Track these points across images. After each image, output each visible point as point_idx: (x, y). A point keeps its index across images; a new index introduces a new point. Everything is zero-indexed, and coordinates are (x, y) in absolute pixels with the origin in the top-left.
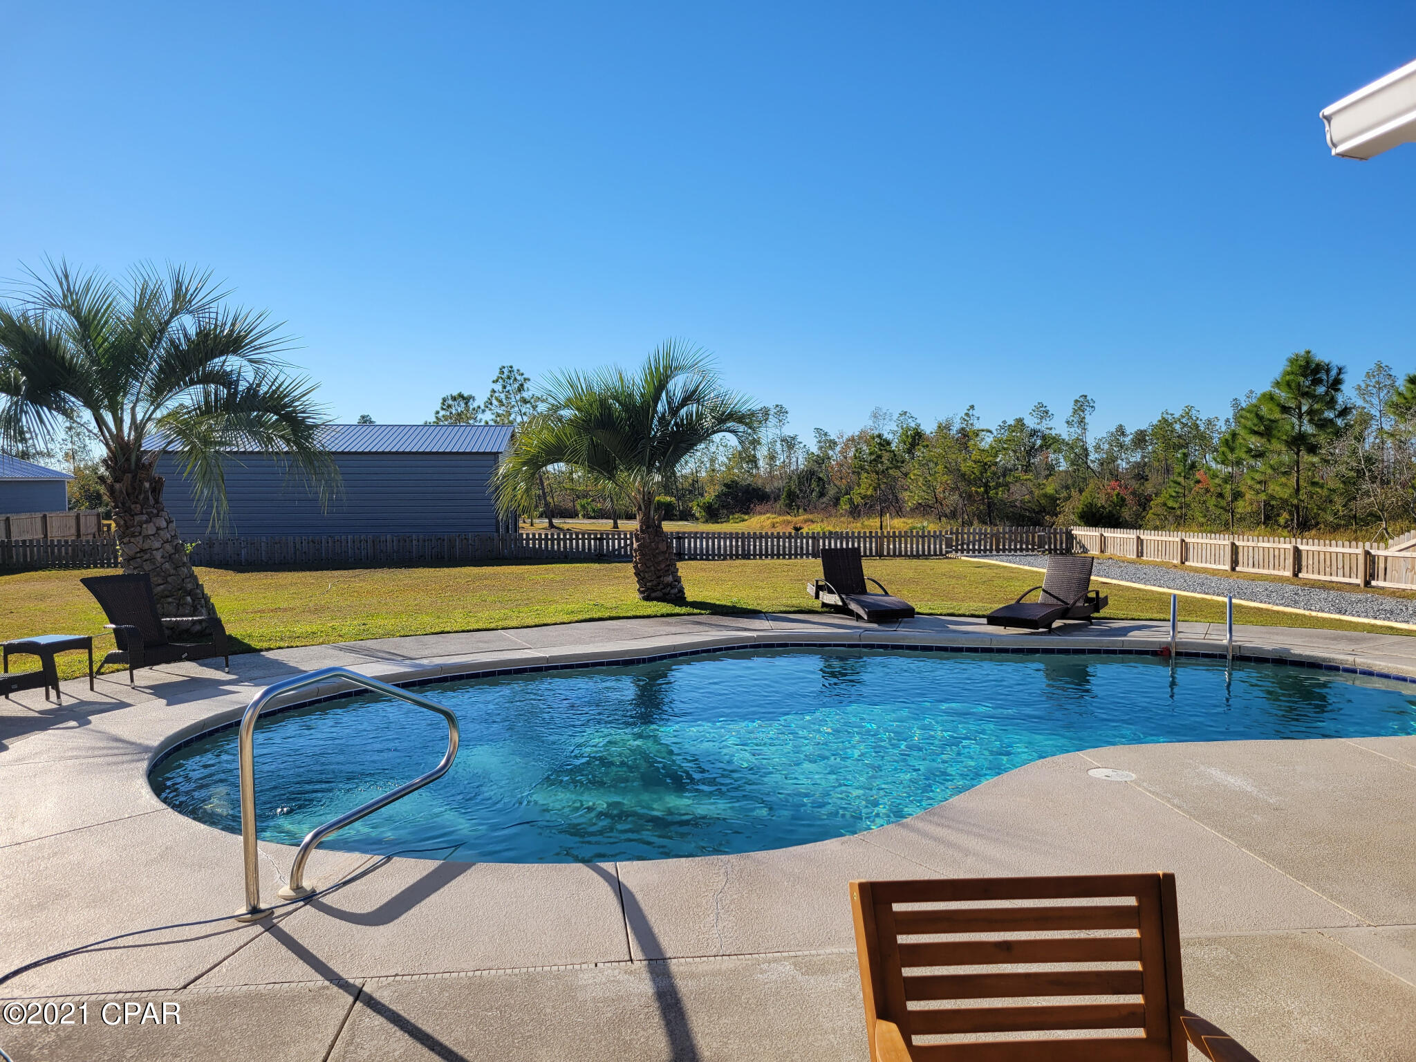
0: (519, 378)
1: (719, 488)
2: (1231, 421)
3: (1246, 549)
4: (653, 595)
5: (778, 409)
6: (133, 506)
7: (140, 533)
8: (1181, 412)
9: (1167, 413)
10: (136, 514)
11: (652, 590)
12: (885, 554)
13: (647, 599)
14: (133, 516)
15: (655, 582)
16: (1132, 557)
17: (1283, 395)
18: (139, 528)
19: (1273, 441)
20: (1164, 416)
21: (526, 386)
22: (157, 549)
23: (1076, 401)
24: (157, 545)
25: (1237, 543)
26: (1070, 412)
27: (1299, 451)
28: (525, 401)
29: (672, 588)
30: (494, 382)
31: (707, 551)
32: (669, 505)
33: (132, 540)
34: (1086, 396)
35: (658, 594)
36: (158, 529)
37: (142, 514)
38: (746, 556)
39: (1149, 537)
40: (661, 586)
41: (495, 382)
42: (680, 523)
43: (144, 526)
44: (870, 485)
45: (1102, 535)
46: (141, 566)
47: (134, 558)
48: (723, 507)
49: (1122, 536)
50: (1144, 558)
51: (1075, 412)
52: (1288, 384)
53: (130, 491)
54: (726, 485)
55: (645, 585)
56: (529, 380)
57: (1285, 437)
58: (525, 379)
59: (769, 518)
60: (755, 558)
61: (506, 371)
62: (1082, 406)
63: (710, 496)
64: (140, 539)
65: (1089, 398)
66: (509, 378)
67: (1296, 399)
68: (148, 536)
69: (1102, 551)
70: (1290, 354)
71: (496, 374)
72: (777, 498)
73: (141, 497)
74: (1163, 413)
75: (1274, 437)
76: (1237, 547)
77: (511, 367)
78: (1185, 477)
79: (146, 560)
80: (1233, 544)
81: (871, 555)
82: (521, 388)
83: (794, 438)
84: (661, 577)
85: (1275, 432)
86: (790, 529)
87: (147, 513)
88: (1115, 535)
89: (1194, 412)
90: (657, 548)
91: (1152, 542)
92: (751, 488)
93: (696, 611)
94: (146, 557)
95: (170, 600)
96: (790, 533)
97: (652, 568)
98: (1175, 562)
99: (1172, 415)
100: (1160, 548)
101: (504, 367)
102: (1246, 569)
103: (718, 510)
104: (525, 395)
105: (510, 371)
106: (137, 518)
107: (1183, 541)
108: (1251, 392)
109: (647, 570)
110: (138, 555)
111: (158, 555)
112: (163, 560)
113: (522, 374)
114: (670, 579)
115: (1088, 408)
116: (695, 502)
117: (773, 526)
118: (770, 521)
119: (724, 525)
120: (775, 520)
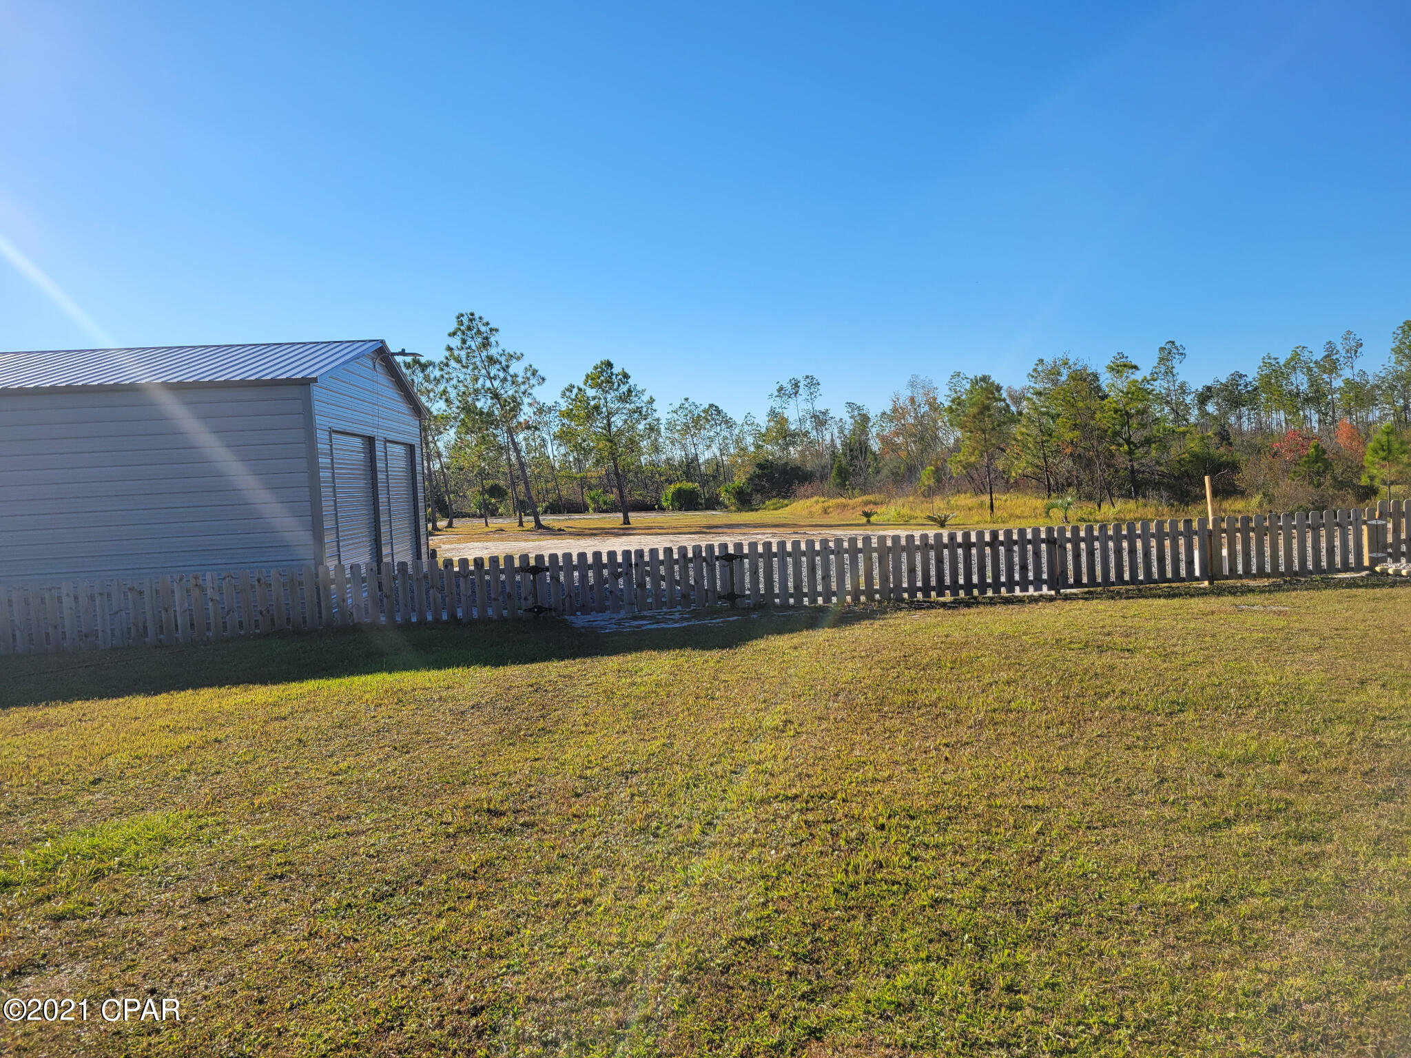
0: (483, 329)
1: (752, 469)
5: (808, 380)
9: (1269, 358)
12: (1226, 571)
20: (1266, 361)
21: (492, 340)
23: (1162, 349)
26: (1155, 362)
28: (492, 361)
30: (450, 335)
31: (798, 587)
32: (692, 492)
34: (1173, 342)
41: (453, 334)
42: (709, 513)
44: (974, 449)
48: (758, 491)
51: (1162, 360)
54: (760, 466)
56: (497, 330)
58: (491, 330)
59: (817, 502)
61: (465, 320)
62: (1169, 353)
63: (740, 480)
65: (1177, 344)
66: (469, 328)
71: (454, 325)
72: (823, 478)
74: (1264, 358)
77: (472, 314)
82: (486, 344)
83: (824, 413)
86: (856, 515)
92: (789, 468)
99: (1275, 359)
101: (462, 315)
103: (750, 495)
104: (493, 351)
105: (471, 320)
113: (488, 324)
115: (1177, 356)
116: (722, 488)
117: (825, 511)
118: (820, 505)
119: (760, 512)
120: (826, 504)
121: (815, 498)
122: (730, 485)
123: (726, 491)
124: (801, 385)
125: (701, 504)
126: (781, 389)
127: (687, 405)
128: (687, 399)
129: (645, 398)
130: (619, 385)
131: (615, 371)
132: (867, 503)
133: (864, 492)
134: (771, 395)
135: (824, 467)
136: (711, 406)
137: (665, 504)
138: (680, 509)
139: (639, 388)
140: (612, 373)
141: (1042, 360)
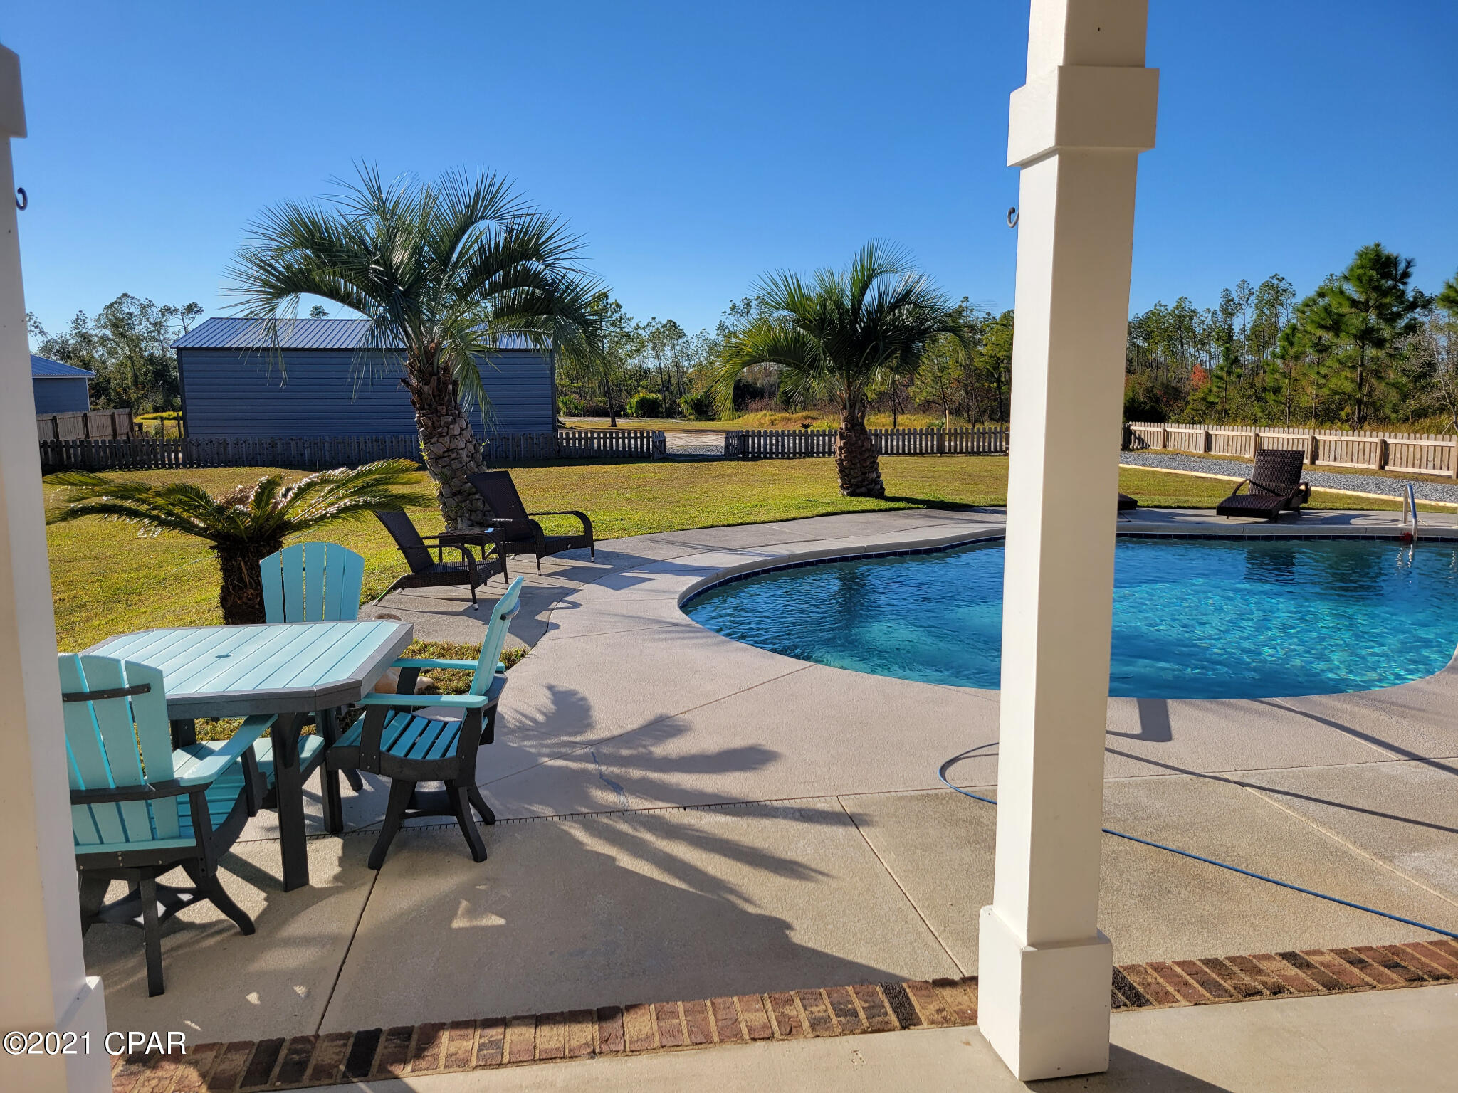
2: (1219, 312)
3: (1327, 443)
4: (858, 491)
6: (439, 408)
7: (447, 434)
8: (1175, 305)
10: (444, 416)
11: (858, 486)
12: (947, 451)
13: (852, 494)
14: (440, 417)
15: (860, 479)
16: (1198, 451)
17: (1352, 290)
18: (446, 428)
19: (1342, 335)
20: (1157, 308)
22: (463, 449)
24: (462, 445)
25: (1318, 437)
27: (1364, 345)
29: (876, 484)
32: (655, 402)
33: (441, 440)
35: (863, 490)
36: (462, 429)
37: (447, 415)
38: (809, 454)
39: (1219, 433)
40: (866, 482)
43: (451, 426)
45: (1165, 430)
46: (449, 465)
47: (441, 457)
49: (1187, 431)
50: (1213, 453)
52: (1359, 278)
53: (436, 393)
55: (850, 482)
57: (1354, 331)
59: (765, 416)
60: (818, 456)
63: (697, 392)
64: (447, 439)
67: (1366, 293)
68: (454, 437)
69: (1164, 447)
70: (1359, 247)
72: (771, 395)
73: (446, 399)
75: (1342, 331)
76: (1317, 441)
78: (1227, 371)
79: (453, 460)
80: (1314, 438)
81: (933, 452)
84: (866, 473)
85: (1343, 327)
86: (797, 427)
87: (452, 415)
88: (1180, 430)
89: (1187, 303)
90: (863, 446)
91: (1222, 437)
93: (912, 506)
94: (454, 456)
95: (477, 496)
96: (800, 431)
97: (858, 465)
98: (1247, 456)
99: (1165, 306)
100: (1230, 443)
102: (1326, 463)
103: (707, 407)
106: (444, 419)
107: (1257, 435)
108: (1244, 282)
109: (853, 466)
110: (446, 454)
111: (464, 454)
112: (468, 459)
114: (874, 475)
116: (682, 400)
117: (772, 423)
118: (768, 418)
119: (716, 422)
120: (773, 417)
121: (764, 412)
122: (688, 397)
123: (686, 402)
124: (752, 305)
125: (662, 413)
126: (733, 308)
127: (654, 324)
128: (654, 318)
129: (633, 324)
130: (612, 313)
131: (610, 301)
132: (806, 418)
133: (804, 409)
134: (725, 312)
135: (772, 385)
136: (670, 321)
137: (629, 411)
138: (643, 416)
139: (628, 316)
140: (607, 303)
141: (967, 298)
